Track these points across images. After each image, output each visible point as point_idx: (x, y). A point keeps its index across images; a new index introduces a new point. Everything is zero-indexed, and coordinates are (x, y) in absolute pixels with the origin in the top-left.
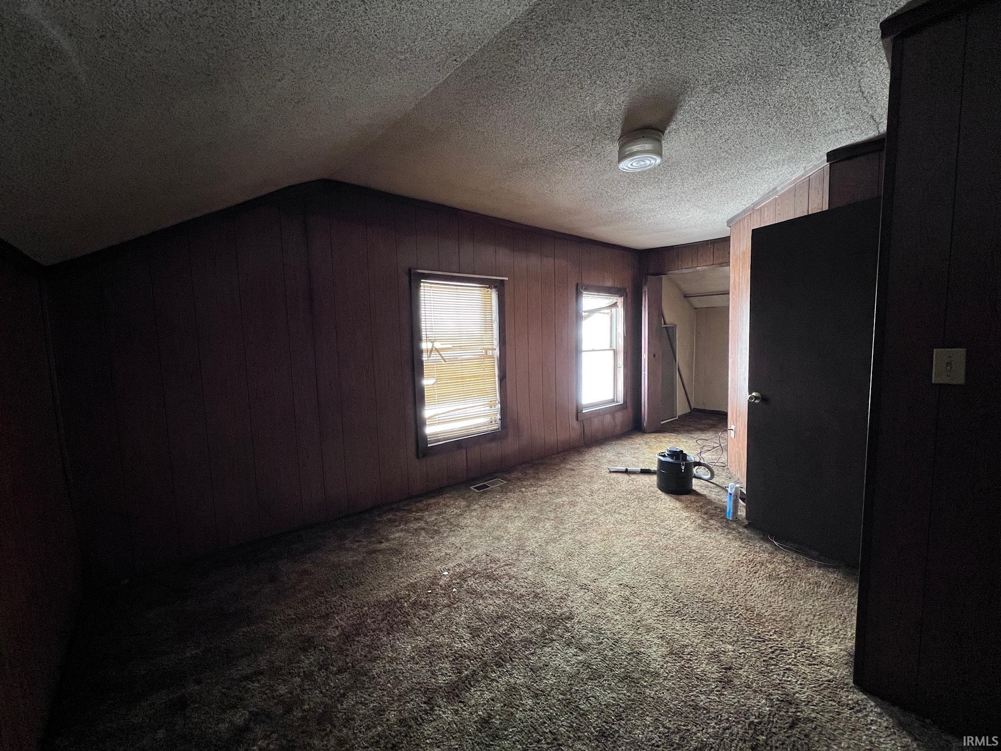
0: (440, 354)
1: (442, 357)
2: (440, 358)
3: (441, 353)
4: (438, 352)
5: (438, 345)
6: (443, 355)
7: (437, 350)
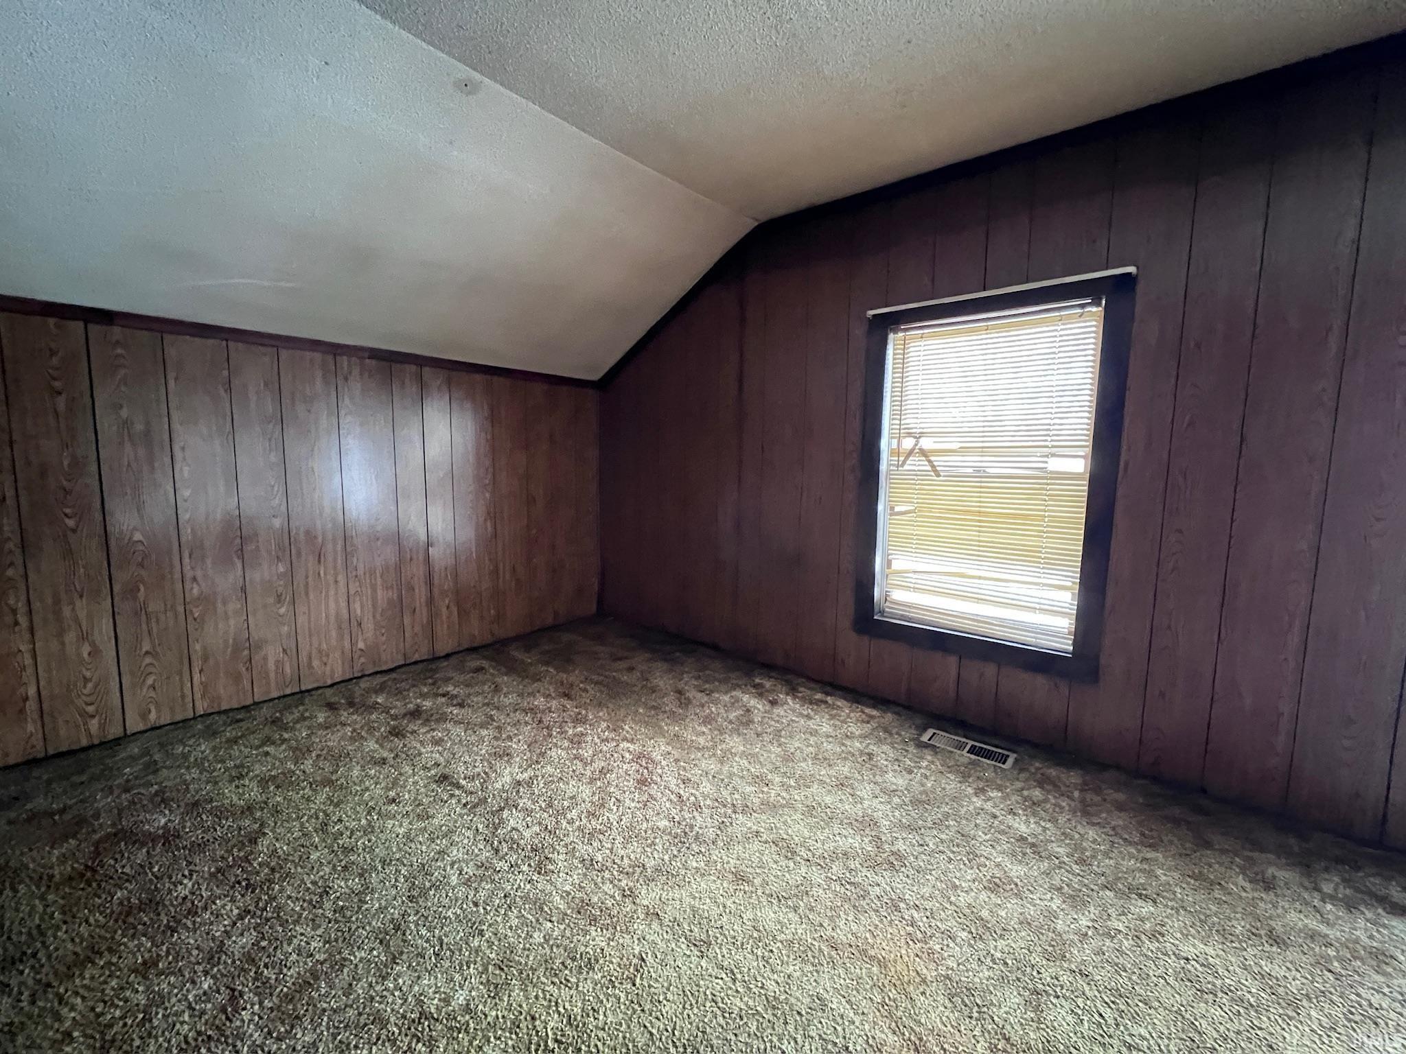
0: (930, 461)
1: (933, 466)
2: (929, 468)
3: (932, 458)
4: (926, 456)
5: (926, 443)
6: (935, 463)
7: (923, 453)
